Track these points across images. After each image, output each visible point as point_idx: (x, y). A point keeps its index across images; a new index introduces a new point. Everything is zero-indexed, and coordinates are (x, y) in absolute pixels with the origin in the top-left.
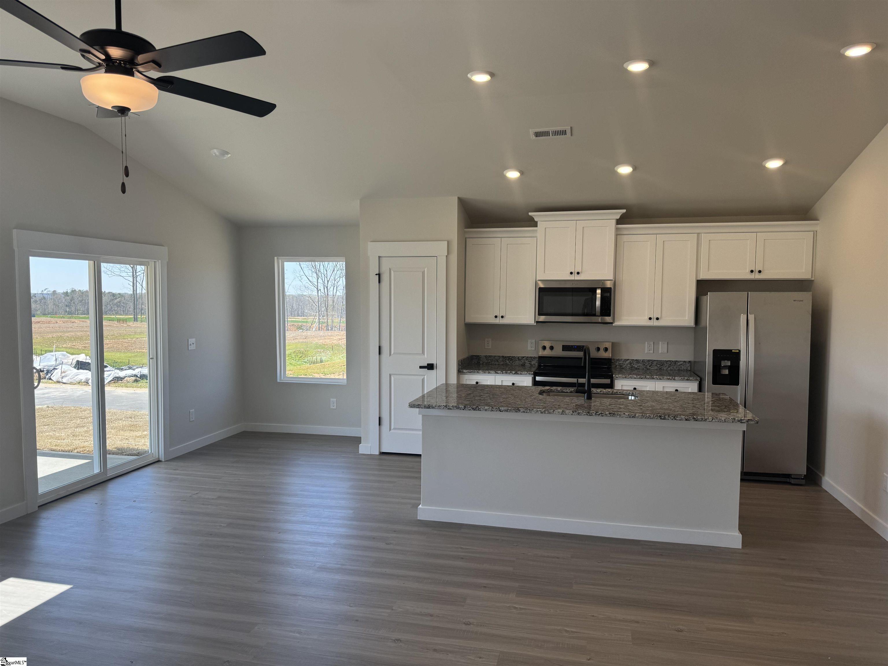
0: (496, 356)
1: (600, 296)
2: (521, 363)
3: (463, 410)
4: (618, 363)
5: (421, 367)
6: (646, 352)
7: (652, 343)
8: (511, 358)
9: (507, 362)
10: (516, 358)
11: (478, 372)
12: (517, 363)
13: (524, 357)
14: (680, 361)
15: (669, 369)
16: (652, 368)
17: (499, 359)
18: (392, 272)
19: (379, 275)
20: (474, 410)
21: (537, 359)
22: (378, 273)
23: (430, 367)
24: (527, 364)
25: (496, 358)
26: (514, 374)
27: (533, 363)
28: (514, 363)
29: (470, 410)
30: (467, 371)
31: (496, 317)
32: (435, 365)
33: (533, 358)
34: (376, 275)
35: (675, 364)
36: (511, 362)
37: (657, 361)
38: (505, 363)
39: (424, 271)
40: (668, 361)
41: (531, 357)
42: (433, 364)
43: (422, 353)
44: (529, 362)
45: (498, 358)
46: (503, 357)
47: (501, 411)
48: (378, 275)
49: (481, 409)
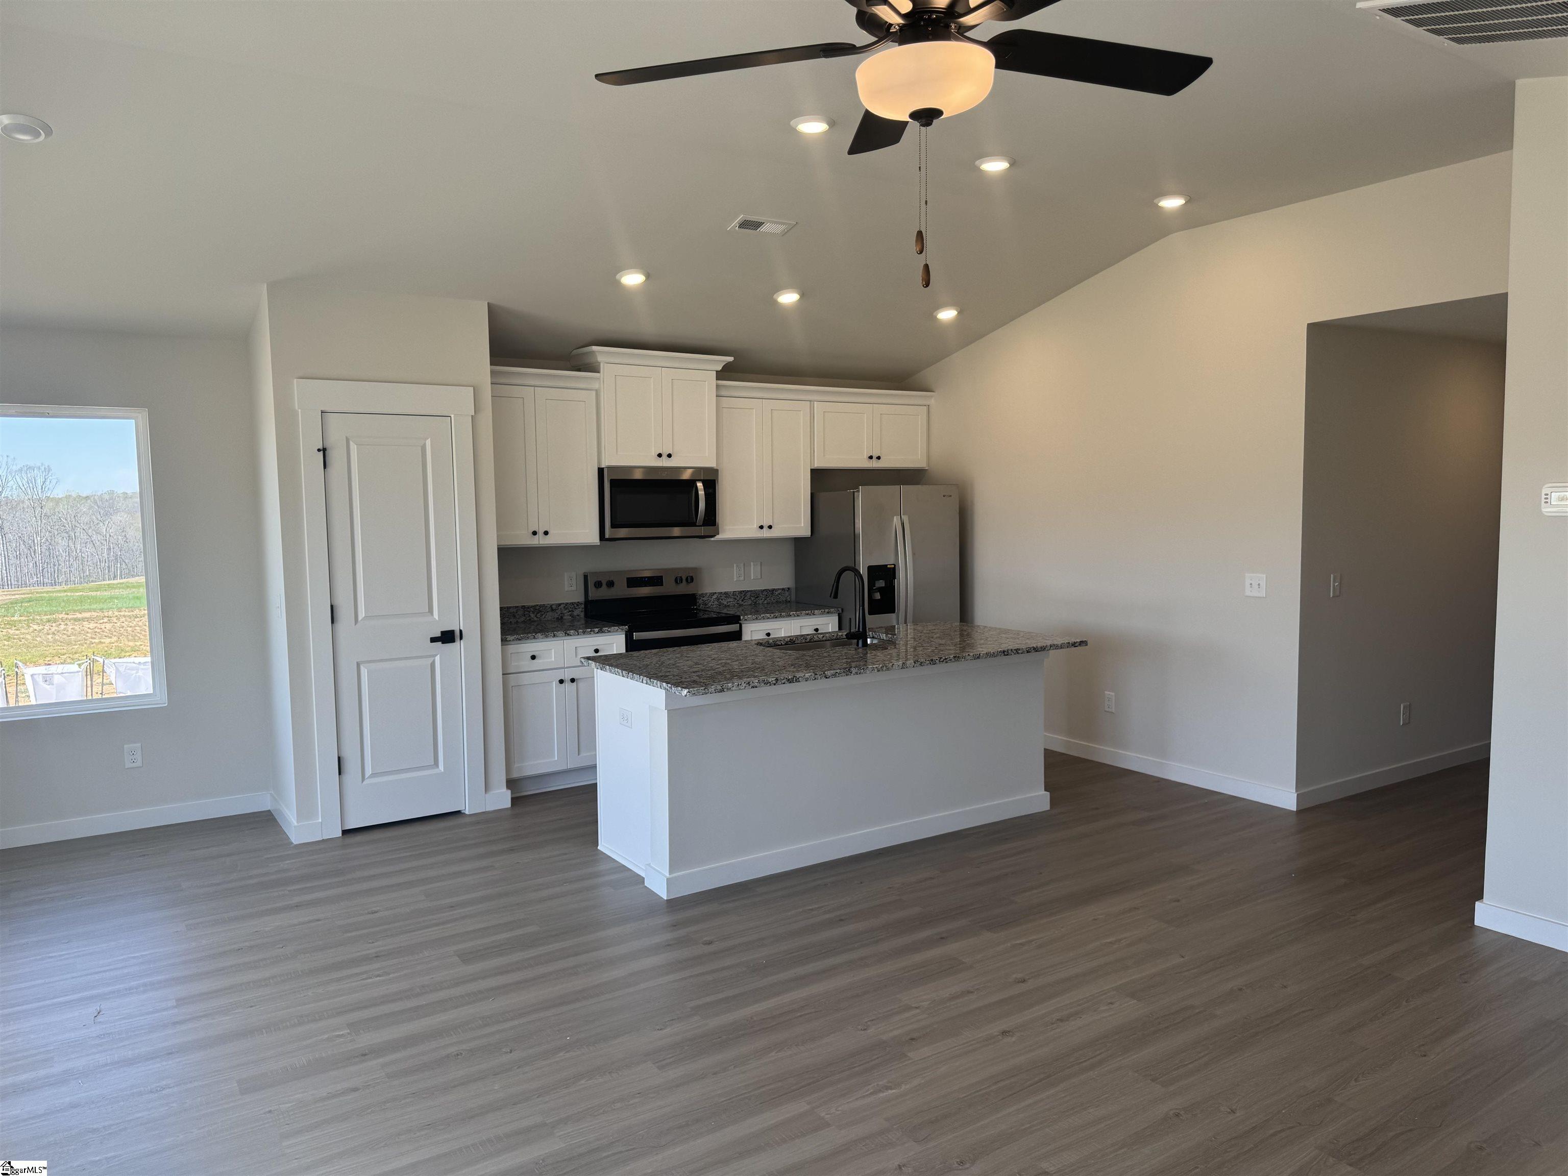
0: (510, 607)
1: (703, 492)
2: (556, 616)
3: (775, 684)
4: (701, 600)
5: (433, 640)
6: (735, 580)
7: (742, 565)
8: (538, 607)
9: (532, 615)
10: (546, 607)
11: (534, 638)
12: (550, 616)
13: (561, 604)
14: (779, 589)
15: (765, 602)
16: (745, 604)
17: (517, 612)
18: (354, 447)
19: (324, 450)
20: (790, 682)
21: (583, 606)
22: (321, 447)
23: (447, 637)
24: (567, 617)
25: (511, 610)
26: (598, 633)
27: (575, 613)
28: (543, 616)
29: (784, 683)
30: (513, 637)
31: (535, 533)
32: (457, 634)
33: (576, 605)
34: (319, 450)
35: (772, 594)
36: (539, 615)
37: (751, 591)
38: (528, 618)
39: (425, 444)
40: (764, 590)
41: (573, 604)
42: (454, 630)
43: (429, 612)
44: (569, 613)
45: (515, 610)
46: (523, 607)
47: (827, 678)
48: (322, 451)
49: (800, 678)
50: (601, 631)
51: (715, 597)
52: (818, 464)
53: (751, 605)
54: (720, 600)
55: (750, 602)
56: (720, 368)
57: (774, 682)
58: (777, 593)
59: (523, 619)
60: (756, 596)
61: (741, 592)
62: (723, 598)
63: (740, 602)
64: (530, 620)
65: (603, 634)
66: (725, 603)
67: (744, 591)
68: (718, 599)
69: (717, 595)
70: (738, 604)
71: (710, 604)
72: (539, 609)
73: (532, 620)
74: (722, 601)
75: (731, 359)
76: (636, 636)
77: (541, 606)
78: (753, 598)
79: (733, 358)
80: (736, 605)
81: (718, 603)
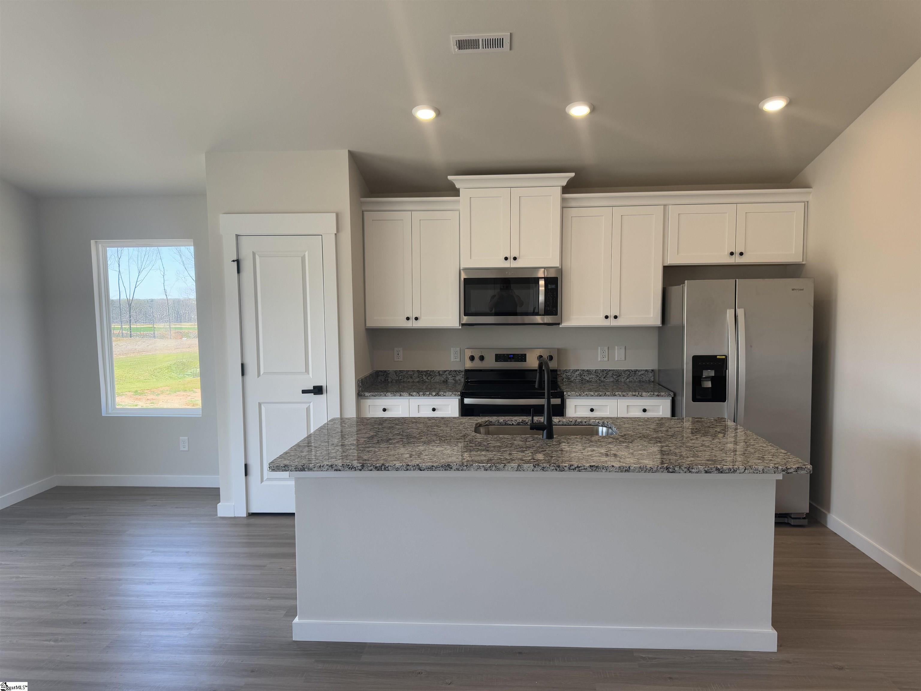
0: (409, 371)
1: (544, 288)
2: (443, 379)
4: (564, 375)
5: (304, 392)
6: (599, 360)
7: (606, 349)
8: (429, 372)
9: (424, 378)
10: (435, 372)
11: (385, 396)
12: (438, 379)
13: (446, 371)
14: (642, 370)
15: (628, 380)
16: (607, 381)
17: (413, 375)
18: (257, 257)
19: (238, 261)
21: (463, 373)
22: (235, 258)
23: (318, 390)
24: (451, 380)
25: (409, 373)
26: (435, 396)
27: (458, 378)
28: (433, 379)
30: (370, 394)
31: (408, 319)
32: (324, 388)
33: (457, 372)
35: (635, 374)
36: (429, 378)
37: (613, 370)
38: (421, 380)
39: (305, 255)
40: (626, 370)
41: (455, 371)
42: (322, 386)
43: (306, 372)
44: (453, 378)
45: (412, 373)
46: (418, 371)
48: (236, 262)
50: (437, 395)
51: (577, 373)
52: (671, 261)
53: (613, 382)
54: (583, 376)
55: (612, 380)
56: (564, 184)
57: (360, 468)
58: (640, 373)
59: (417, 380)
60: (618, 375)
61: (603, 371)
62: (585, 374)
63: (602, 379)
64: (423, 381)
65: (439, 397)
66: (588, 379)
67: (606, 370)
68: (580, 375)
69: (580, 371)
70: (600, 380)
71: (573, 378)
72: (429, 374)
73: (424, 381)
74: (584, 377)
75: (572, 175)
76: (467, 401)
77: (431, 371)
78: (615, 377)
79: (574, 173)
80: (598, 381)
81: (580, 378)
